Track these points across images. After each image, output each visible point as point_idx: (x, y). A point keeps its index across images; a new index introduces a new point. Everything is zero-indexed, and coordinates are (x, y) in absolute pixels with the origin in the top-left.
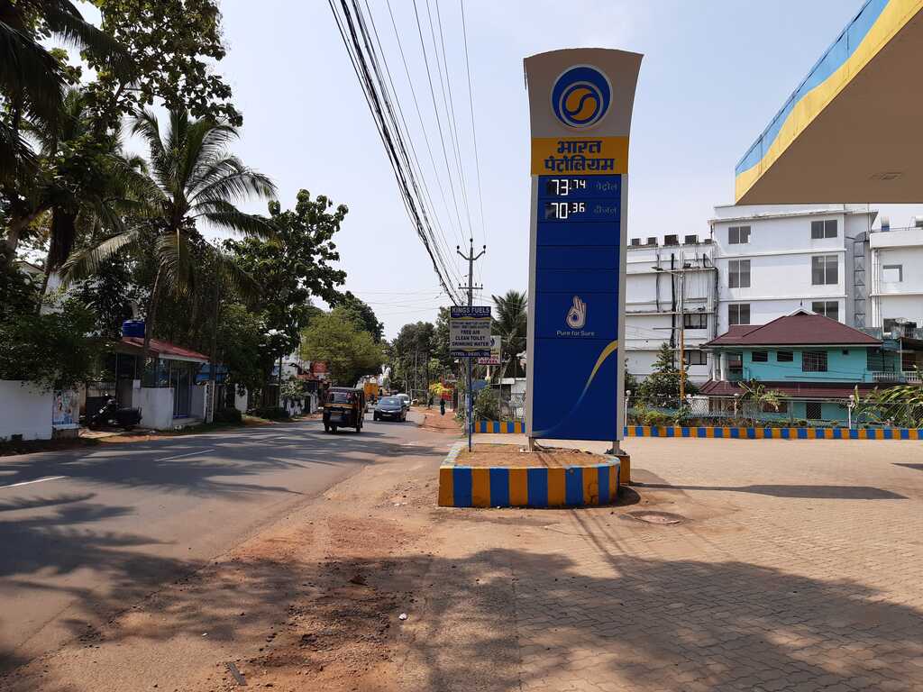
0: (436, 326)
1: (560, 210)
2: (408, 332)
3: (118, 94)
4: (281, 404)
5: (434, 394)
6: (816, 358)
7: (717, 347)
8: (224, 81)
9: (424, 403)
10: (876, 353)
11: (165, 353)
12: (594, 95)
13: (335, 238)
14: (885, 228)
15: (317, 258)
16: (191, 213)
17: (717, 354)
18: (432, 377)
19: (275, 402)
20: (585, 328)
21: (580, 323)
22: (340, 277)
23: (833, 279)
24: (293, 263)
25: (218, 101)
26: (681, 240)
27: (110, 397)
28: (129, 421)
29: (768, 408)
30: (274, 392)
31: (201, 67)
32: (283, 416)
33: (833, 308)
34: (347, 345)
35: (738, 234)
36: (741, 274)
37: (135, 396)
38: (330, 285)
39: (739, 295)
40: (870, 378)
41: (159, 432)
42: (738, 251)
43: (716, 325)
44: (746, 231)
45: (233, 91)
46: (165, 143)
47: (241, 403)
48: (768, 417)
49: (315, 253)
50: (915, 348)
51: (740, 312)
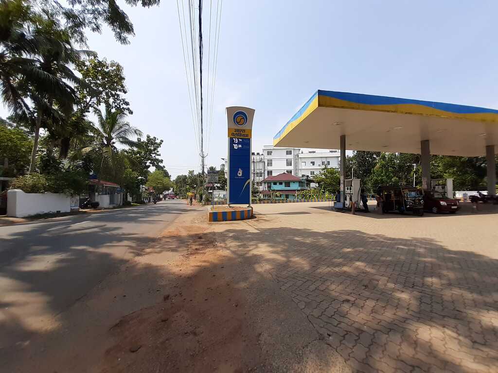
0: (187, 176)
1: (236, 146)
2: (179, 177)
3: (89, 102)
4: (143, 200)
5: (188, 196)
6: (288, 184)
7: (265, 182)
8: (126, 100)
9: (185, 198)
10: (301, 183)
11: (105, 184)
12: (243, 118)
13: (159, 149)
14: (302, 153)
15: (153, 155)
16: (114, 140)
17: (265, 183)
18: (187, 191)
19: (140, 199)
20: (242, 176)
21: (241, 175)
22: (161, 161)
23: (291, 165)
24: (146, 156)
25: (125, 106)
26: (256, 154)
27: (88, 198)
28: (95, 206)
29: (277, 196)
30: (140, 195)
31: (118, 95)
32: (142, 203)
33: (291, 172)
34: (161, 181)
35: (269, 153)
36: (270, 163)
37: (96, 197)
38: (158, 164)
39: (270, 168)
40: (299, 188)
41: (105, 209)
42: (269, 157)
43: (264, 176)
44: (271, 152)
45: (130, 104)
46: (104, 118)
47: (130, 199)
48: (277, 198)
49: (153, 154)
50: (309, 181)
51: (270, 173)
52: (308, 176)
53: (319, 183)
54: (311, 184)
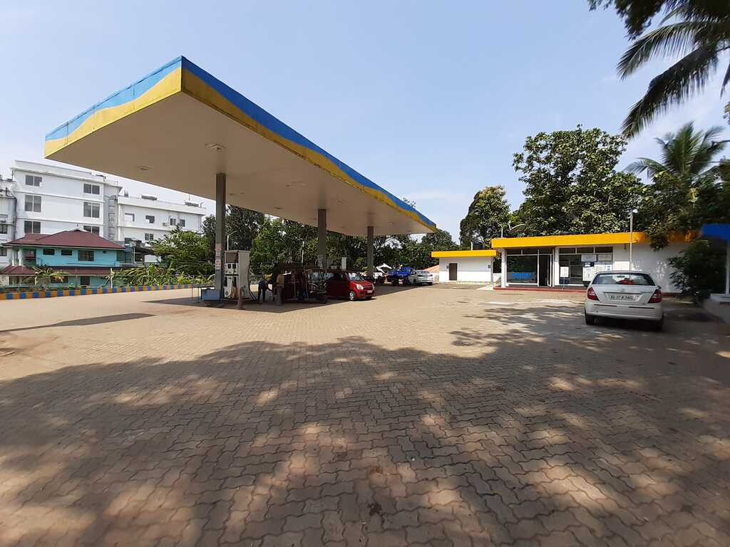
6: (87, 254)
7: (15, 246)
10: (121, 253)
14: (126, 195)
17: (16, 249)
23: (96, 215)
29: (53, 280)
33: (96, 230)
35: (33, 180)
36: (34, 203)
39: (33, 216)
40: (118, 264)
42: (32, 190)
43: (15, 233)
44: (39, 180)
48: (56, 286)
50: (141, 252)
51: (33, 227)
52: (139, 242)
53: (163, 256)
54: (146, 256)
